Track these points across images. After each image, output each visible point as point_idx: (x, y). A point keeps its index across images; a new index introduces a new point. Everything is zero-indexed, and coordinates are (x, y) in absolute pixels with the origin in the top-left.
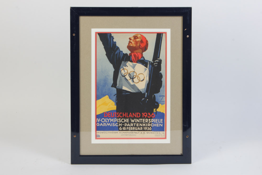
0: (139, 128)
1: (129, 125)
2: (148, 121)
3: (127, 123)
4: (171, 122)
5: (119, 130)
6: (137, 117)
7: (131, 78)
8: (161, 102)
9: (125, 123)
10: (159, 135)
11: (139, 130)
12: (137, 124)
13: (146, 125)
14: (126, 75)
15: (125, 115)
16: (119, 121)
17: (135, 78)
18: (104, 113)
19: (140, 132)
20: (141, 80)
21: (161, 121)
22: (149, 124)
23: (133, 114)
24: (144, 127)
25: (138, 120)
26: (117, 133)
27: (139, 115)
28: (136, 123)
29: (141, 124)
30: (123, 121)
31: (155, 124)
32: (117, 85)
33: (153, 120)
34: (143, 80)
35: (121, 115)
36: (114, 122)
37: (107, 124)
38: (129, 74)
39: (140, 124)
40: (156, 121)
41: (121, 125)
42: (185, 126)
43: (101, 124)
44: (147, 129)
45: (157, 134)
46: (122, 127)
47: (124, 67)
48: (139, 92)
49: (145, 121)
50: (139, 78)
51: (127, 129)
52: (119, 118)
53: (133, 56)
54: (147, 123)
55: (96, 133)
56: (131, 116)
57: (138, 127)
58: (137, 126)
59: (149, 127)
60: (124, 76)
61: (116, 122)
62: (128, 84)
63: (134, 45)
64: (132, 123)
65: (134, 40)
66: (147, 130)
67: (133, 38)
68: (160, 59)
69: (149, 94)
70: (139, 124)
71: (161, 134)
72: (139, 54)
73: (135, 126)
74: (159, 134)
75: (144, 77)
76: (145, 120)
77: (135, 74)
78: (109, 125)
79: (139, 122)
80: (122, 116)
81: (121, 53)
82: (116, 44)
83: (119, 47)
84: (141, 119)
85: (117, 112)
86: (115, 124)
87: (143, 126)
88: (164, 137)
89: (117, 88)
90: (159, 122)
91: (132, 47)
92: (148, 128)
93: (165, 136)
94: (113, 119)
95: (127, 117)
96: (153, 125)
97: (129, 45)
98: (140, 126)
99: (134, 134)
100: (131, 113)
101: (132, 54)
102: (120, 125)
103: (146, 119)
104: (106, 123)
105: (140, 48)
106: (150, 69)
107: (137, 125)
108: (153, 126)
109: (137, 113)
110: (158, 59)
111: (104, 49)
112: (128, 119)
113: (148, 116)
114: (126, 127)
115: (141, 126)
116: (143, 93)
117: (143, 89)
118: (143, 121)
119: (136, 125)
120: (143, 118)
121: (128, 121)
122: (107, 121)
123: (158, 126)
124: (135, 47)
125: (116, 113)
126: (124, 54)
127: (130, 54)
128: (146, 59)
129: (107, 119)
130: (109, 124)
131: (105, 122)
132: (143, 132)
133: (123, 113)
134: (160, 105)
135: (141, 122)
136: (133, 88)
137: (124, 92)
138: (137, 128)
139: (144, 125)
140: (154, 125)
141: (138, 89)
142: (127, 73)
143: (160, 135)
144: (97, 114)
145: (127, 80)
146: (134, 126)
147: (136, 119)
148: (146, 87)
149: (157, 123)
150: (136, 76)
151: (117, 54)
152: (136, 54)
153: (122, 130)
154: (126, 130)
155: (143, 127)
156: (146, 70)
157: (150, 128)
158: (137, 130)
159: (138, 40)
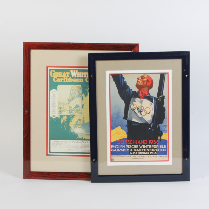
1: (138, 150)
2: (154, 147)
3: (137, 149)
4: (173, 147)
5: (130, 155)
6: (145, 143)
7: (139, 112)
8: (164, 131)
9: (135, 148)
11: (146, 155)
13: (152, 150)
14: (135, 109)
15: (135, 142)
16: (129, 147)
17: (142, 111)
18: (117, 141)
19: (147, 156)
20: (147, 113)
21: (164, 146)
23: (141, 141)
24: (151, 151)
26: (128, 157)
27: (146, 142)
28: (144, 148)
30: (133, 147)
31: (159, 149)
32: (127, 117)
33: (157, 146)
34: (149, 113)
35: (132, 142)
36: (125, 148)
37: (120, 149)
38: (138, 108)
39: (147, 149)
40: (160, 146)
41: (131, 150)
42: (185, 150)
43: (115, 150)
45: (161, 157)
46: (132, 152)
47: (133, 102)
48: (146, 123)
49: (151, 147)
50: (145, 111)
51: (137, 153)
52: (129, 145)
53: (141, 93)
54: (153, 149)
55: (111, 157)
56: (140, 143)
57: (145, 152)
59: (155, 152)
60: (134, 110)
61: (127, 148)
62: (136, 116)
63: (142, 84)
64: (140, 149)
65: (141, 80)
66: (153, 154)
67: (140, 78)
68: (163, 95)
69: (154, 125)
70: (146, 150)
71: (165, 157)
72: (145, 91)
74: (163, 157)
75: (150, 111)
76: (151, 146)
77: (142, 108)
78: (121, 150)
79: (146, 147)
80: (132, 143)
81: (130, 90)
82: (126, 84)
83: (129, 85)
84: (148, 146)
85: (128, 140)
86: (126, 150)
88: (167, 160)
89: (128, 120)
90: (163, 148)
91: (140, 85)
93: (168, 158)
94: (125, 146)
95: (137, 144)
96: (158, 150)
97: (138, 84)
99: (142, 157)
100: (139, 141)
101: (140, 92)
102: (130, 150)
103: (152, 145)
104: (119, 149)
105: (146, 86)
106: (155, 104)
109: (145, 140)
110: (162, 95)
111: (116, 88)
112: (137, 145)
113: (154, 143)
114: (136, 152)
115: (148, 151)
116: (149, 123)
117: (149, 120)
118: (150, 146)
119: (144, 150)
120: (149, 145)
121: (137, 147)
122: (120, 147)
123: (162, 151)
124: (142, 86)
125: (127, 140)
126: (133, 91)
127: (138, 91)
128: (151, 96)
129: (120, 146)
130: (122, 149)
131: (118, 148)
132: (149, 156)
133: (133, 141)
134: (164, 133)
136: (141, 120)
137: (133, 123)
139: (150, 150)
140: (159, 150)
141: (145, 121)
142: (136, 107)
143: (164, 159)
144: (112, 142)
145: (136, 113)
146: (142, 151)
148: (152, 119)
149: (161, 148)
150: (143, 110)
151: (127, 92)
152: (143, 91)
153: (133, 155)
154: (136, 155)
155: (149, 152)
156: (151, 104)
157: (156, 152)
158: (145, 155)
159: (144, 80)
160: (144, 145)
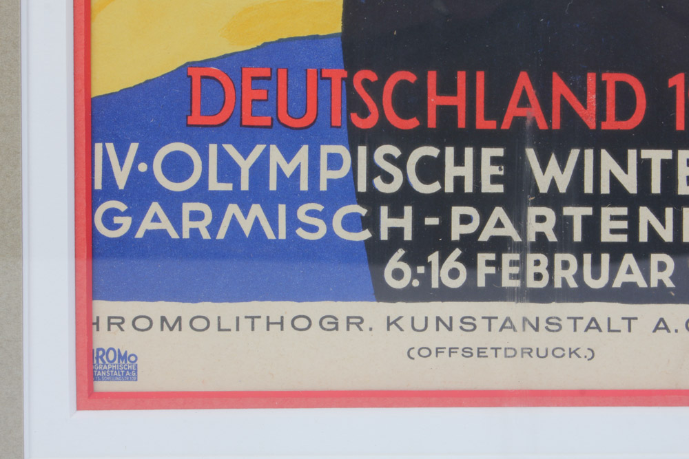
1: (509, 230)
3: (485, 204)
5: (385, 294)
6: (611, 124)
9: (460, 197)
11: (630, 294)
12: (606, 212)
15: (459, 101)
16: (373, 170)
18: (183, 73)
19: (649, 313)
23: (559, 87)
26: (356, 322)
27: (626, 105)
28: (597, 201)
30: (431, 169)
35: (409, 101)
36: (314, 194)
37: (233, 209)
39: (646, 215)
41: (406, 223)
43: (155, 219)
46: (416, 256)
51: (483, 271)
52: (373, 139)
55: (86, 325)
56: (533, 112)
57: (616, 252)
61: (342, 191)
64: (542, 200)
70: (633, 219)
78: (246, 226)
79: (630, 183)
80: (423, 118)
84: (657, 156)
85: (351, 65)
86: (327, 217)
94: (303, 155)
95: (482, 123)
99: (566, 337)
100: (524, 81)
102: (387, 222)
104: (218, 202)
109: (611, 78)
112: (487, 153)
114: (470, 247)
115: (656, 244)
118: (684, 171)
119: (591, 225)
121: (488, 170)
122: (228, 170)
125: (337, 73)
129: (223, 157)
130: (256, 210)
131: (200, 192)
132: (677, 313)
133: (432, 77)
144: (100, 88)
146: (564, 242)
147: (589, 154)
153: (423, 292)
154: (469, 293)
158: (608, 294)
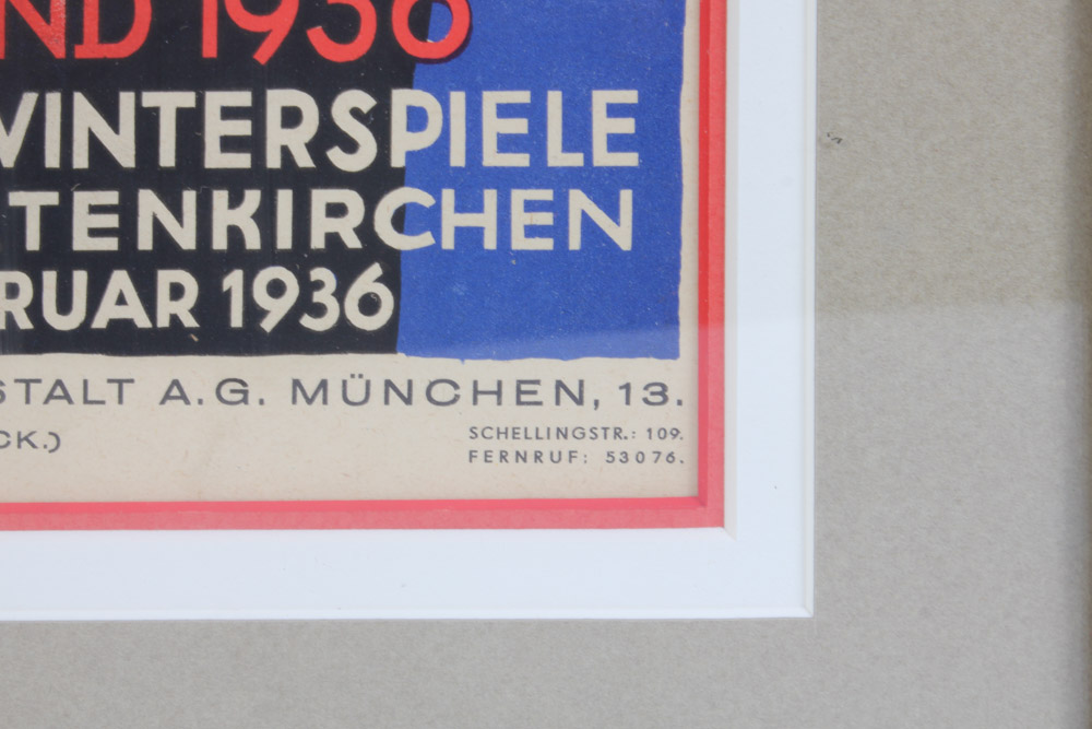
0: (120, 281)
2: (329, 135)
6: (91, 48)
10: (546, 447)
12: (82, 200)
13: (266, 217)
21: (603, 126)
22: (336, 210)
24: (237, 255)
25: (113, 121)
29: (177, 211)
31: (469, 202)
33: (417, 119)
39: (149, 203)
40: (493, 126)
44: (306, 305)
45: (509, 413)
49: (254, 144)
54: (302, 182)
57: (99, 268)
58: (82, 242)
59: (346, 264)
66: (291, 339)
70: (128, 211)
71: (613, 411)
73: (33, 242)
74: (568, 414)
76: (256, 113)
79: (123, 149)
84: (168, 103)
87: (220, 242)
88: (678, 481)
90: (558, 157)
92: (308, 287)
93: (685, 448)
96: (430, 219)
98: (145, 241)
99: (12, 413)
103: (277, 99)
107: (82, 221)
108: (426, 240)
113: (317, 37)
115: (166, 251)
118: (215, 128)
119: (57, 222)
120: (202, 78)
123: (546, 244)
132: (201, 371)
135: (167, 157)
138: (80, 279)
139: (224, 215)
140: (451, 220)
143: (583, 447)
147: (54, 100)
149: (505, 180)
155: (207, 264)
157: (369, 280)
160: (73, 77)
